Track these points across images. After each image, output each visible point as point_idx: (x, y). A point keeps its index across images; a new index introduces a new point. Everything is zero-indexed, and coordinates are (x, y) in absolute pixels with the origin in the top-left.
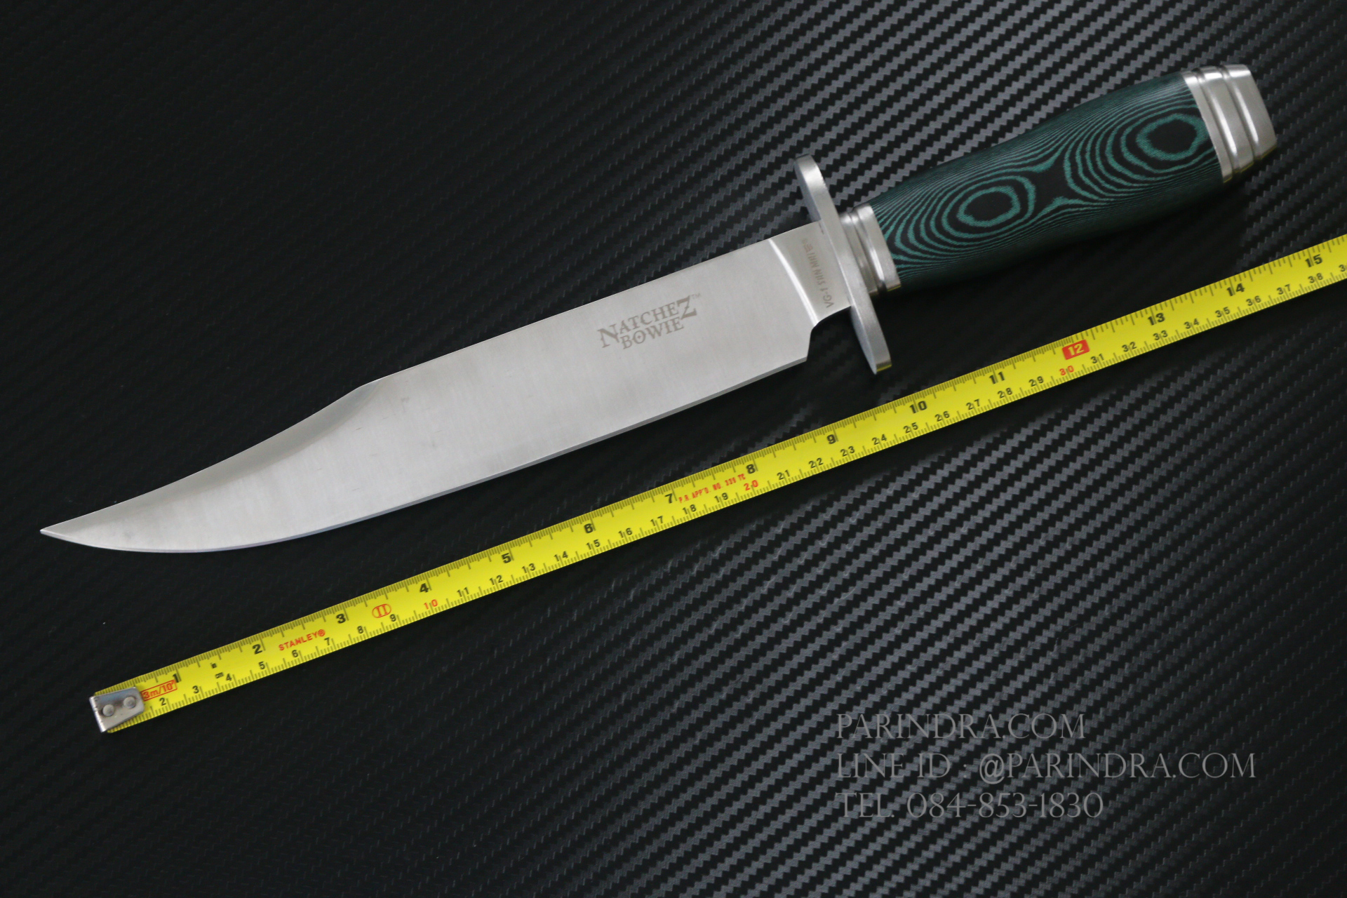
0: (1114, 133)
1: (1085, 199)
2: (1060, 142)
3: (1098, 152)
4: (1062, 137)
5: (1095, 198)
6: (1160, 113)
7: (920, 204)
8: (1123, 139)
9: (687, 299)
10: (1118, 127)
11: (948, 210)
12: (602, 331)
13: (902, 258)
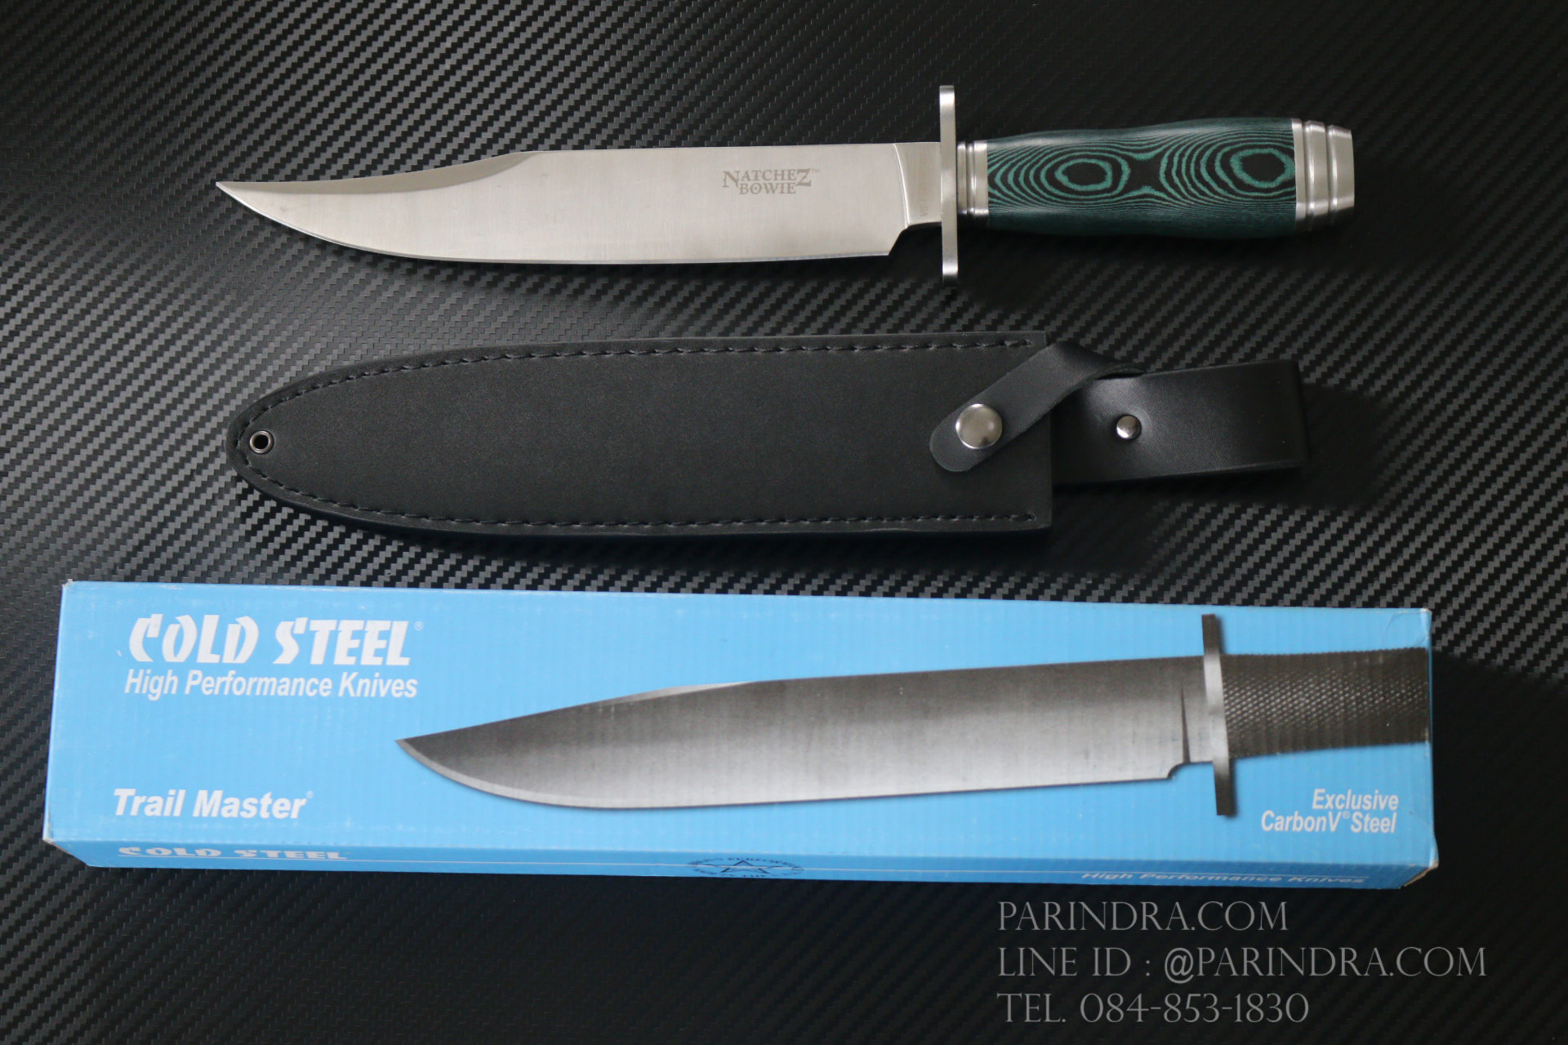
0: (1214, 148)
1: (1169, 195)
3: (1194, 159)
5: (1179, 197)
6: (1259, 143)
7: (1028, 153)
8: (1219, 156)
9: (807, 171)
10: (1219, 144)
11: (1049, 166)
12: (728, 173)
13: (996, 193)
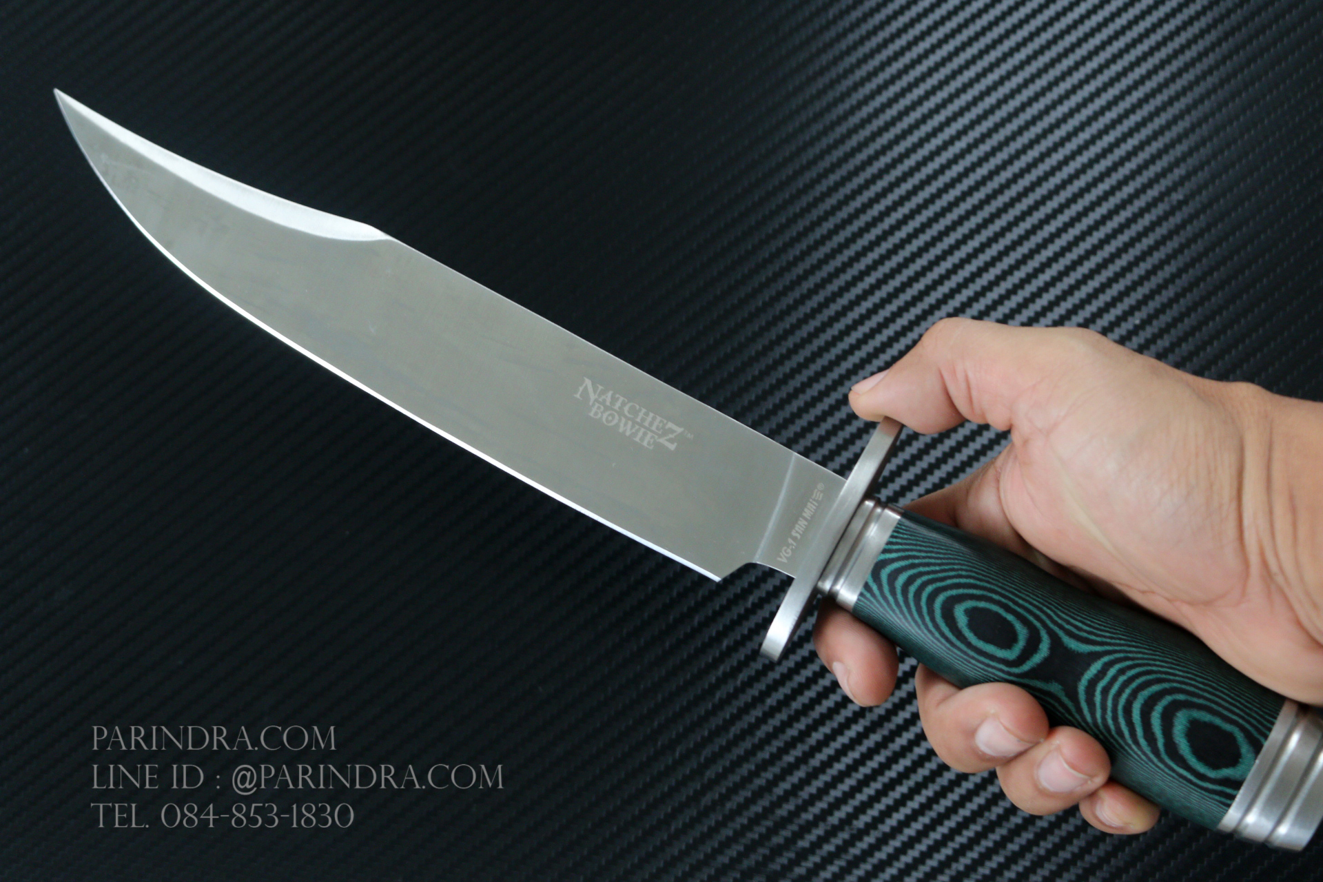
0: (1166, 685)
1: (1081, 708)
2: (1113, 641)
3: (1134, 685)
4: (1120, 639)
5: (1090, 718)
6: (1226, 713)
7: (939, 561)
8: (1168, 699)
10: (1175, 685)
11: (954, 592)
13: (875, 588)
